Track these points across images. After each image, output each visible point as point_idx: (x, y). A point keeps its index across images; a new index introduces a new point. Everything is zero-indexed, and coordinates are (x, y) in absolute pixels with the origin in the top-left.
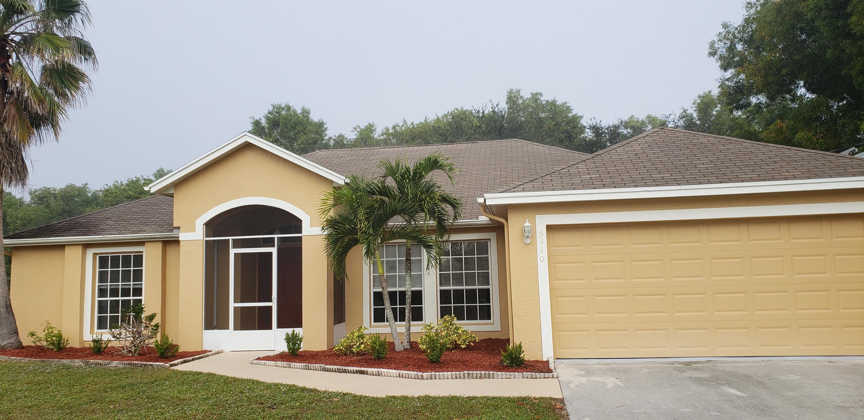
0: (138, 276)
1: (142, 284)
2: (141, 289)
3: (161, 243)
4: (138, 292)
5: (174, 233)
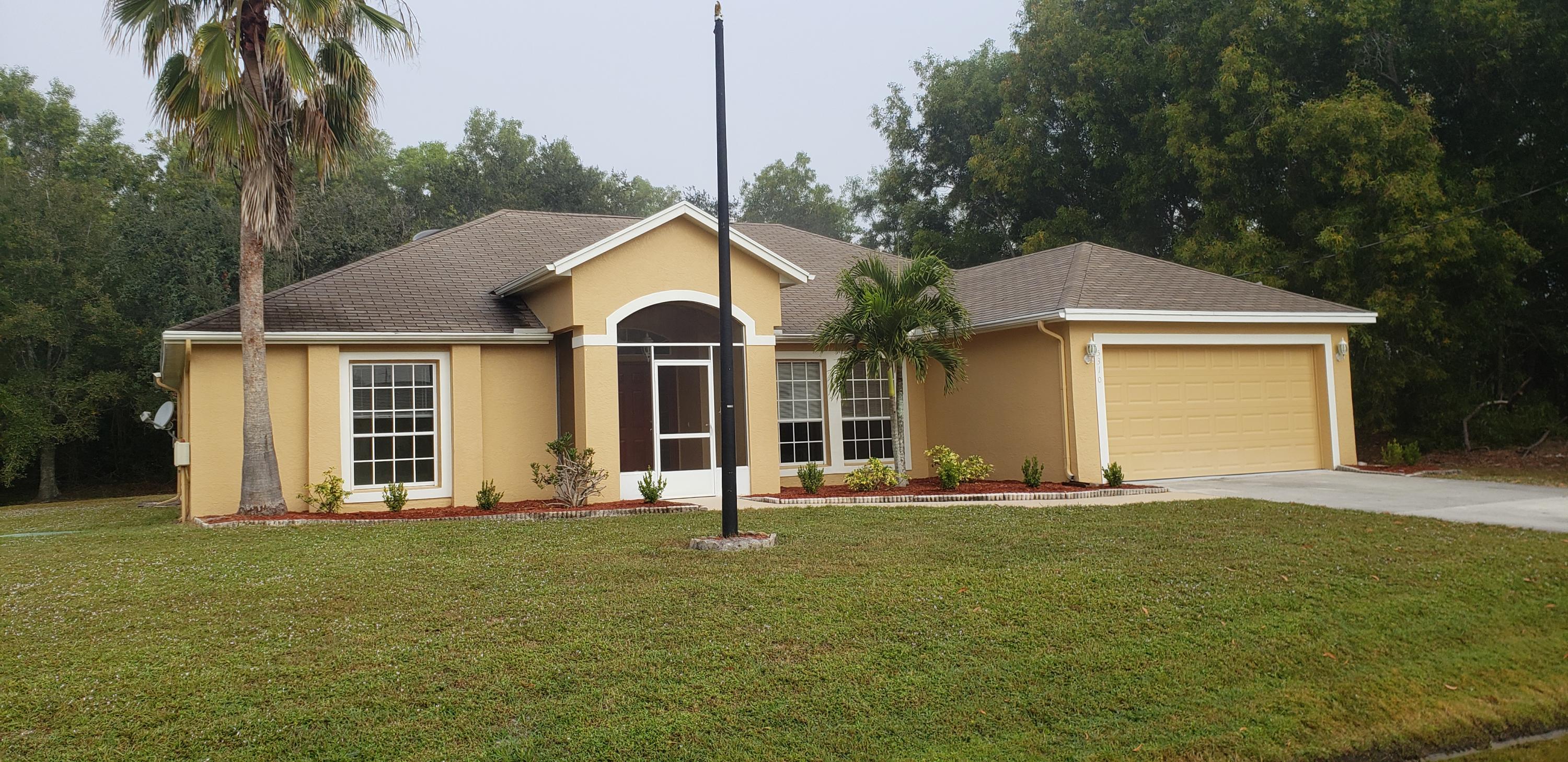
0: (425, 398)
1: (432, 412)
2: (431, 419)
3: (479, 349)
4: (426, 423)
5: (515, 334)
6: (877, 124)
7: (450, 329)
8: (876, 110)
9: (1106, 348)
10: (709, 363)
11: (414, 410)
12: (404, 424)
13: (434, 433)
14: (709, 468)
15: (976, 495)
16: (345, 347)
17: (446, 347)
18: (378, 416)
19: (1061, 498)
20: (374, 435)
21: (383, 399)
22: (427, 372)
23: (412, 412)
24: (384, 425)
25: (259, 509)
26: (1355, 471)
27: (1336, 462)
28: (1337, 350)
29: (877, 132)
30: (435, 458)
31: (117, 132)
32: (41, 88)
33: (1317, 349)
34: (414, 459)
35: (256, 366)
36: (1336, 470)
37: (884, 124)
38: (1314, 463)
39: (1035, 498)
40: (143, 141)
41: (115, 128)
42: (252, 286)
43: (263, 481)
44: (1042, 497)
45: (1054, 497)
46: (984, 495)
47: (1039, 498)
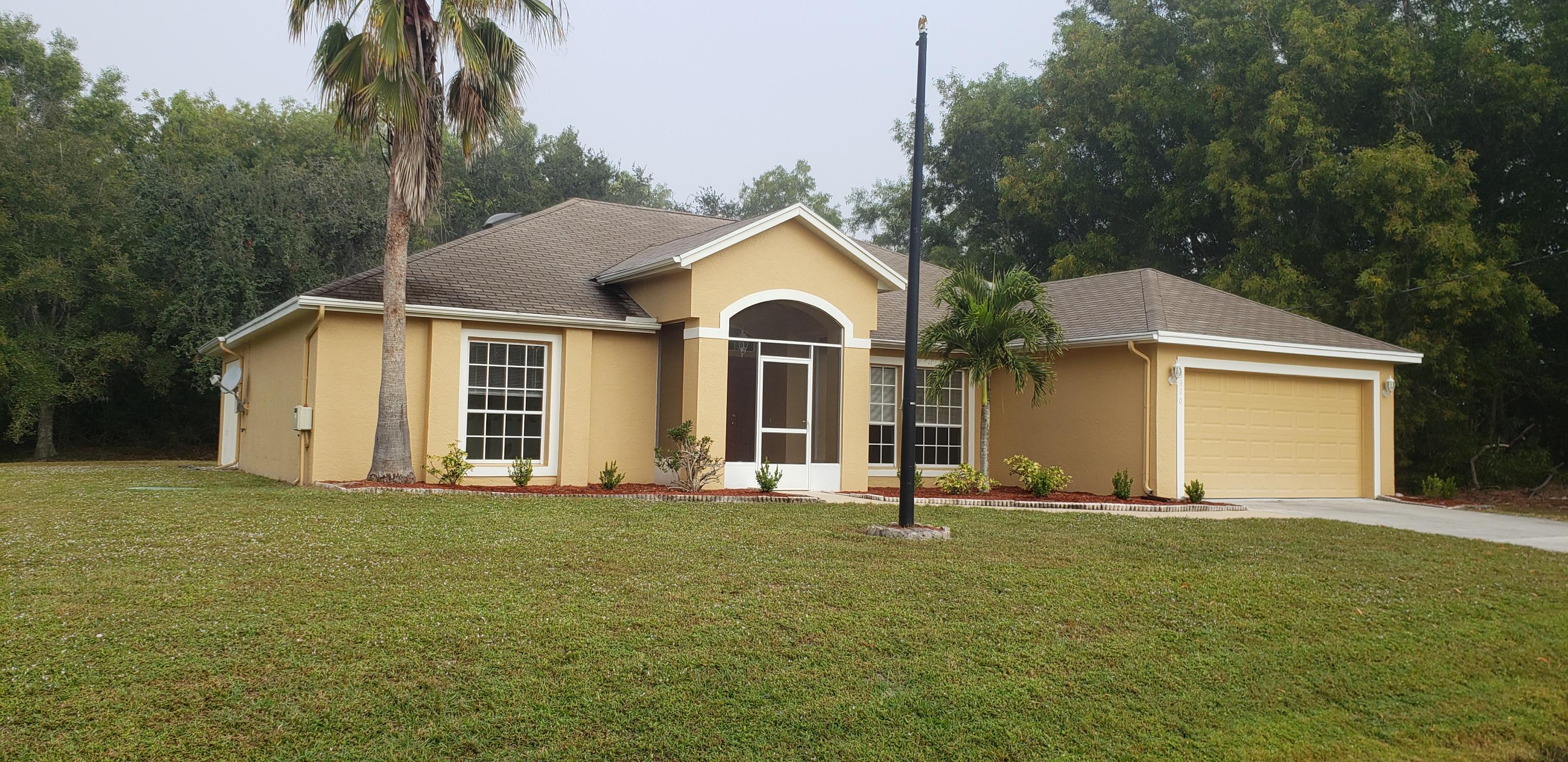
0: (537, 378)
1: (542, 392)
2: (540, 400)
3: (591, 333)
4: (535, 403)
5: (627, 321)
6: (899, 138)
7: (565, 313)
8: (898, 124)
9: (1189, 371)
10: (809, 362)
11: (525, 389)
12: (515, 403)
13: (543, 413)
14: (804, 463)
15: (1074, 504)
16: (467, 323)
17: (560, 330)
18: (491, 393)
19: (1155, 511)
20: (486, 411)
21: (497, 377)
22: (537, 354)
23: (523, 391)
24: (496, 402)
25: (392, 477)
26: (1396, 501)
27: (1377, 493)
28: (1384, 386)
29: (898, 146)
30: (543, 437)
31: (121, 89)
32: (44, 37)
33: (1365, 385)
34: (523, 437)
35: (397, 336)
36: (1377, 499)
37: (906, 139)
38: (1355, 492)
39: (1131, 509)
40: (139, 99)
41: (118, 84)
42: (398, 257)
43: (397, 449)
44: (1137, 509)
45: (1149, 509)
46: (1082, 504)
47: (1135, 510)
